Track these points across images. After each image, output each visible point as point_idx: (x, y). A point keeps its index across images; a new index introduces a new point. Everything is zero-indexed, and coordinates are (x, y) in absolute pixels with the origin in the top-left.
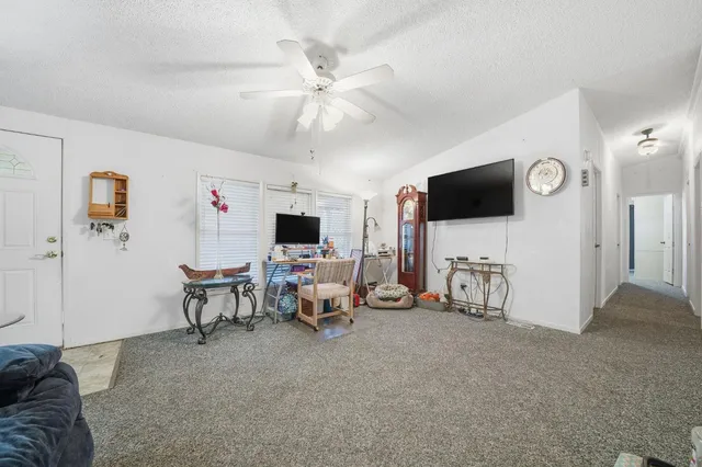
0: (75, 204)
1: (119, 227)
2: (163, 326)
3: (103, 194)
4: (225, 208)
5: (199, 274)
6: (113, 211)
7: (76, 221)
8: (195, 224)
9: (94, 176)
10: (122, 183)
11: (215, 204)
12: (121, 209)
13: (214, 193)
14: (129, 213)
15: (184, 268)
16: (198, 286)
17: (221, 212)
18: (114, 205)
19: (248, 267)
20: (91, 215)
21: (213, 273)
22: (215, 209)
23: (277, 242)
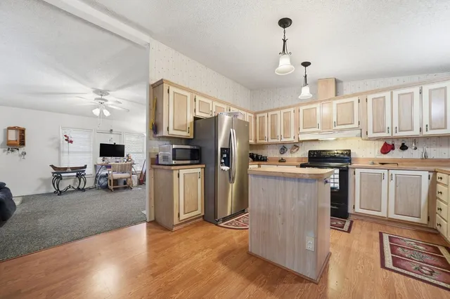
1: (22, 150)
2: (43, 191)
3: (13, 136)
4: (71, 142)
5: (59, 169)
6: (18, 142)
7: (2, 147)
8: (59, 148)
9: (9, 128)
10: (22, 132)
11: (66, 140)
12: (22, 143)
13: (65, 136)
14: (27, 143)
15: (52, 166)
16: (58, 173)
17: (70, 144)
18: (19, 140)
19: (85, 167)
20: (8, 145)
21: (66, 169)
22: (67, 142)
23: (101, 156)
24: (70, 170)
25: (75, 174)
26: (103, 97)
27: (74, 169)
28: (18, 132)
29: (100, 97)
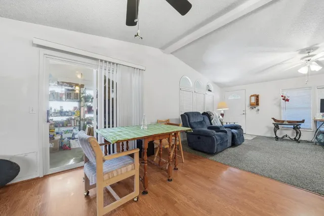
0: (248, 103)
1: (257, 108)
3: (253, 100)
4: (288, 100)
5: (278, 121)
6: (255, 104)
7: (248, 107)
8: (280, 106)
9: (251, 96)
10: (257, 97)
11: (283, 99)
12: (257, 104)
13: (282, 96)
14: (259, 104)
15: (273, 119)
16: (278, 124)
17: (287, 102)
18: (256, 102)
19: (303, 121)
20: (251, 105)
21: (283, 121)
22: (284, 101)
23: (321, 112)
24: (287, 123)
25: (292, 126)
26: (310, 54)
27: (290, 123)
28: (255, 97)
29: (307, 55)
